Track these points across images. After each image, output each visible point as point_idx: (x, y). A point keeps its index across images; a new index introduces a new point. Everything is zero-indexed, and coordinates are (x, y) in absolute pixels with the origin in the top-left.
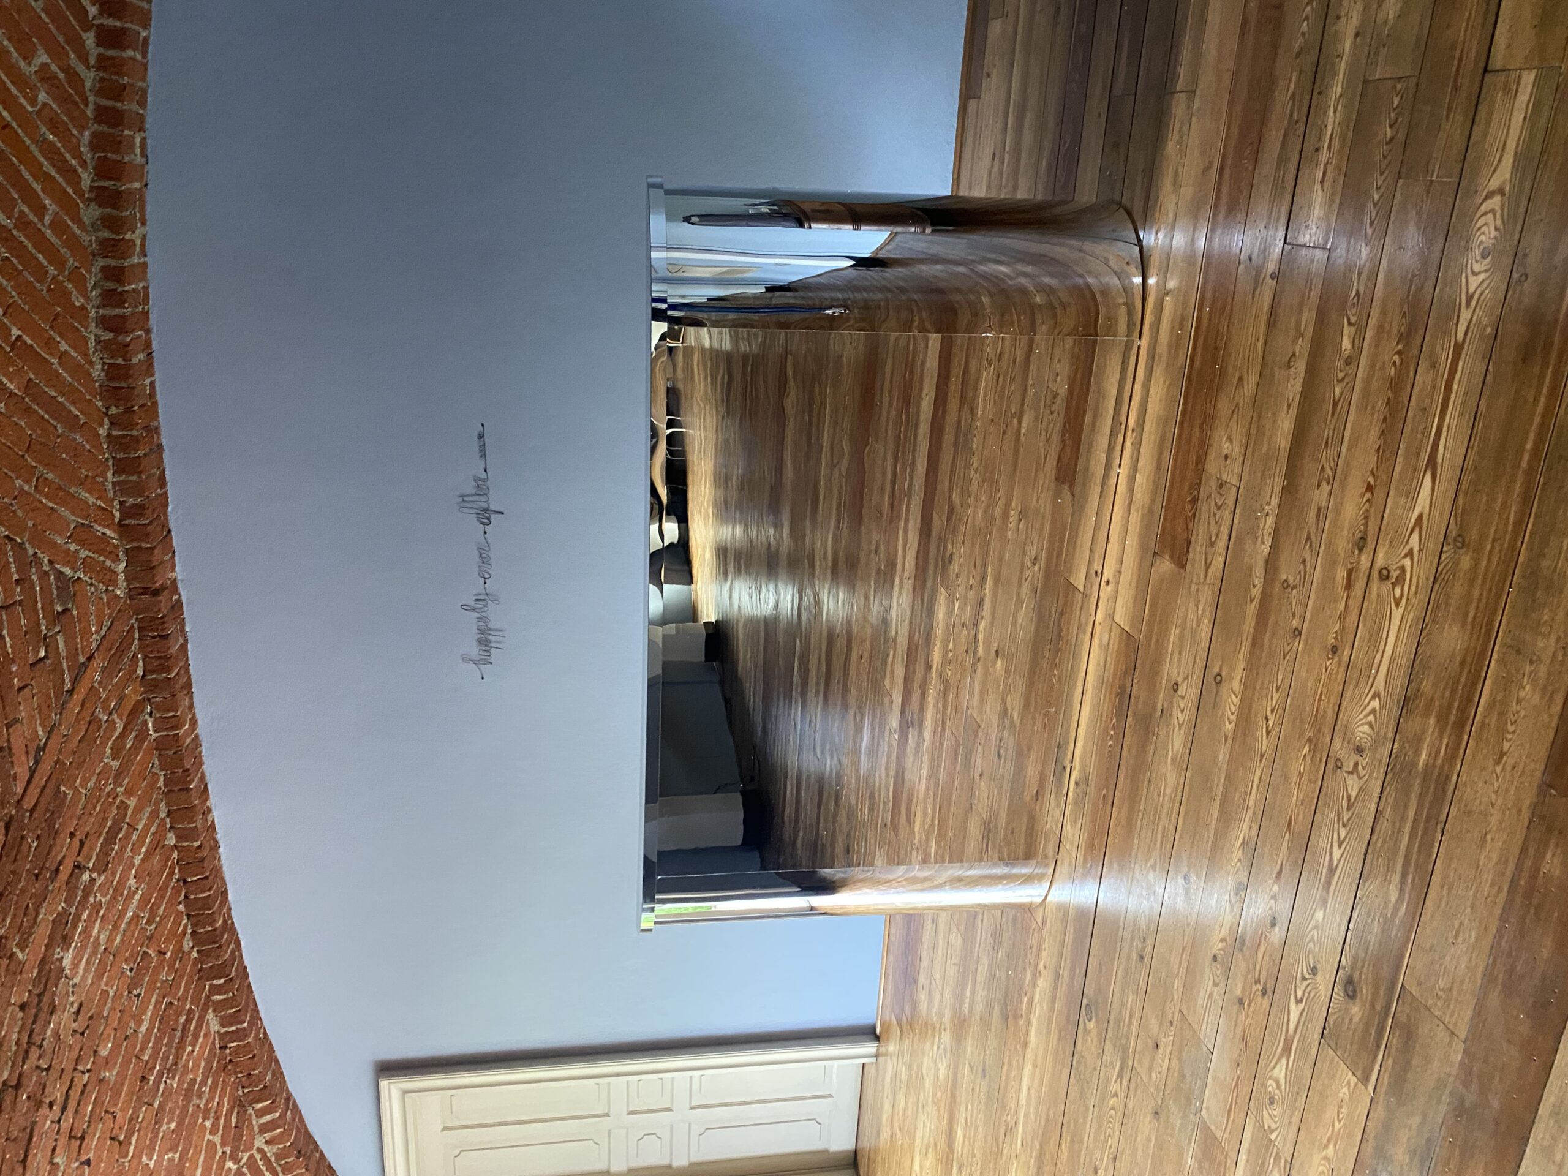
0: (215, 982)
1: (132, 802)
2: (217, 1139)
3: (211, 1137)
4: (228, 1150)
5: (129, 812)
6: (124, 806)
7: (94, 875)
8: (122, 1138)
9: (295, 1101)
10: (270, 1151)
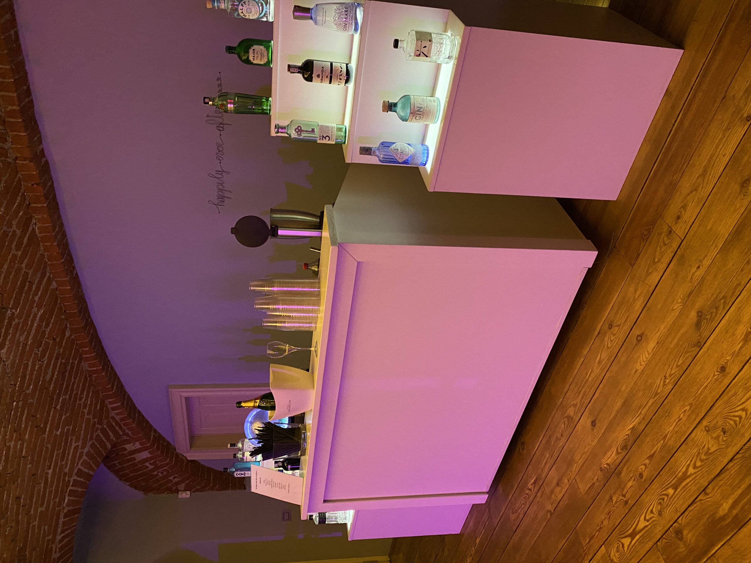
0: (84, 349)
1: (31, 272)
2: (91, 417)
3: (88, 416)
4: (96, 420)
5: (29, 276)
6: (26, 274)
7: (14, 311)
8: (42, 426)
9: (129, 395)
10: (117, 418)
